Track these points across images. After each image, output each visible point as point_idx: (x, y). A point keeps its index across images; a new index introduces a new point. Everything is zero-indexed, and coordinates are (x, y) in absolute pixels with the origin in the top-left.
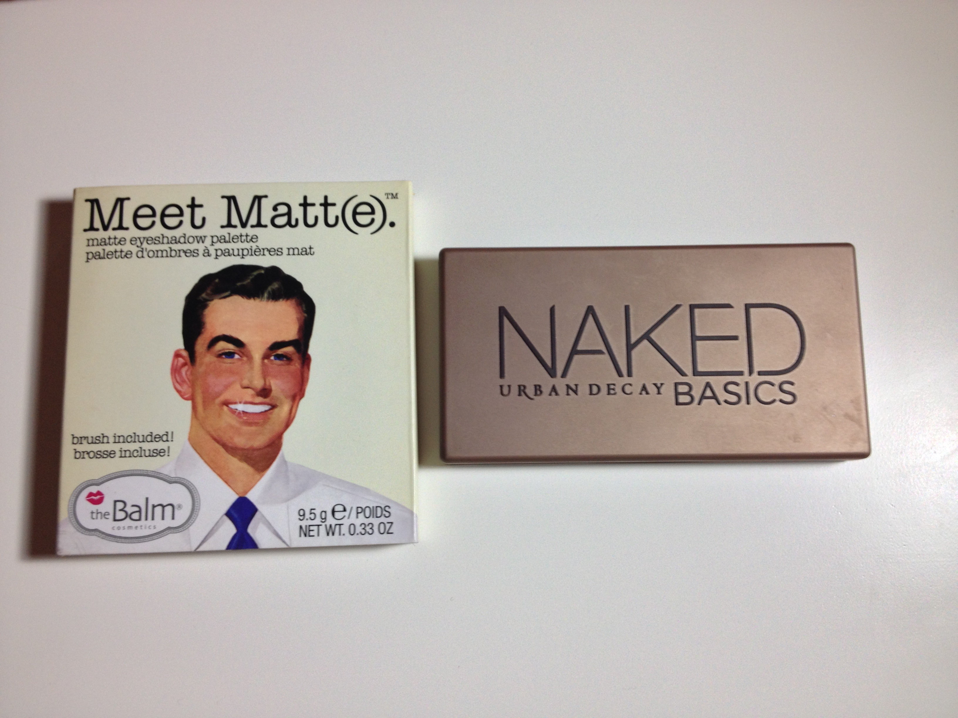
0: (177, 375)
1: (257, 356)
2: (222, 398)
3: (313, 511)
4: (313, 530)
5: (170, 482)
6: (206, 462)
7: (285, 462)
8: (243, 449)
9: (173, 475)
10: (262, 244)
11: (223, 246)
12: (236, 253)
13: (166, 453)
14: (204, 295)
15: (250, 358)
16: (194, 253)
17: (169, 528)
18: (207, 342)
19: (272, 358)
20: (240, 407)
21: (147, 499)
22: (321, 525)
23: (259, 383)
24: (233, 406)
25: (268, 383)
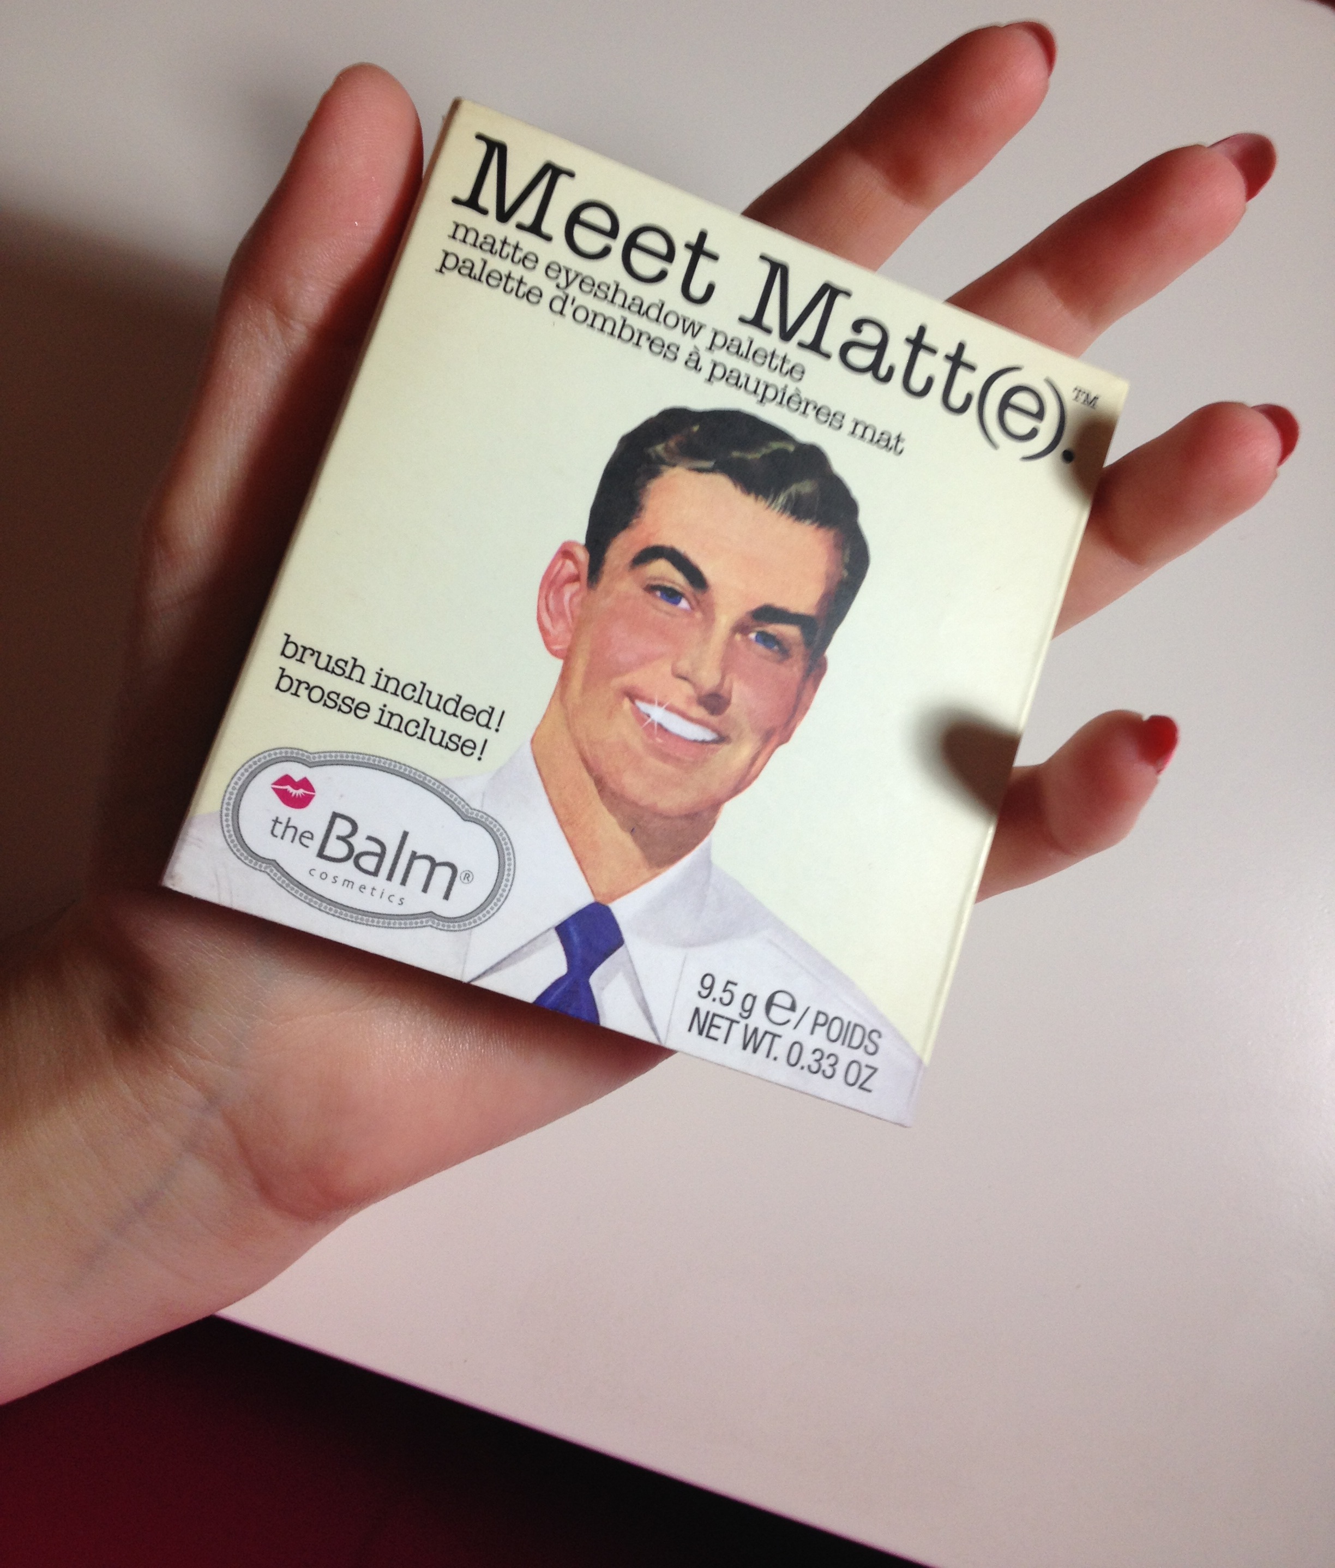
0: (551, 595)
1: (725, 620)
2: (627, 680)
3: (730, 987)
4: (718, 1027)
5: (465, 818)
6: (551, 801)
7: (707, 863)
8: (634, 804)
9: (475, 804)
10: (809, 389)
11: (732, 362)
12: (752, 386)
13: (477, 752)
14: (660, 448)
15: (709, 619)
16: (667, 351)
17: (431, 914)
18: (636, 549)
19: (753, 636)
20: (657, 714)
21: (405, 835)
22: (738, 1022)
23: (709, 678)
24: (643, 706)
25: (726, 685)
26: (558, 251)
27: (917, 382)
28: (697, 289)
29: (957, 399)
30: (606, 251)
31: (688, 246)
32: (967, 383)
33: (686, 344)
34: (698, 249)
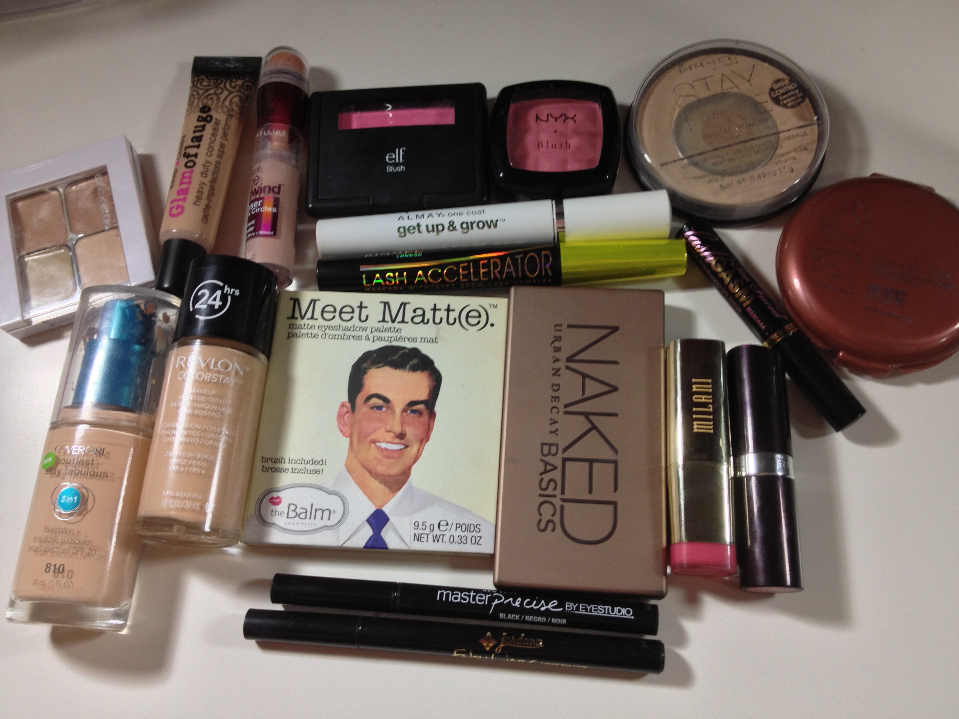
0: (341, 419)
1: (398, 410)
2: (371, 438)
3: (424, 523)
4: (424, 537)
5: (330, 494)
6: (356, 482)
7: (411, 487)
8: (382, 475)
9: (331, 489)
10: (403, 334)
11: (378, 334)
12: (386, 339)
13: (321, 472)
14: (364, 365)
15: (393, 411)
16: (359, 338)
17: (325, 526)
18: (365, 397)
19: (408, 412)
20: (383, 445)
21: (312, 505)
22: (430, 534)
23: (398, 429)
24: (378, 444)
25: (404, 430)
26: (321, 322)
27: (437, 320)
28: (363, 318)
29: (451, 321)
30: (334, 317)
31: (358, 307)
32: (453, 315)
33: (364, 334)
34: (361, 307)
